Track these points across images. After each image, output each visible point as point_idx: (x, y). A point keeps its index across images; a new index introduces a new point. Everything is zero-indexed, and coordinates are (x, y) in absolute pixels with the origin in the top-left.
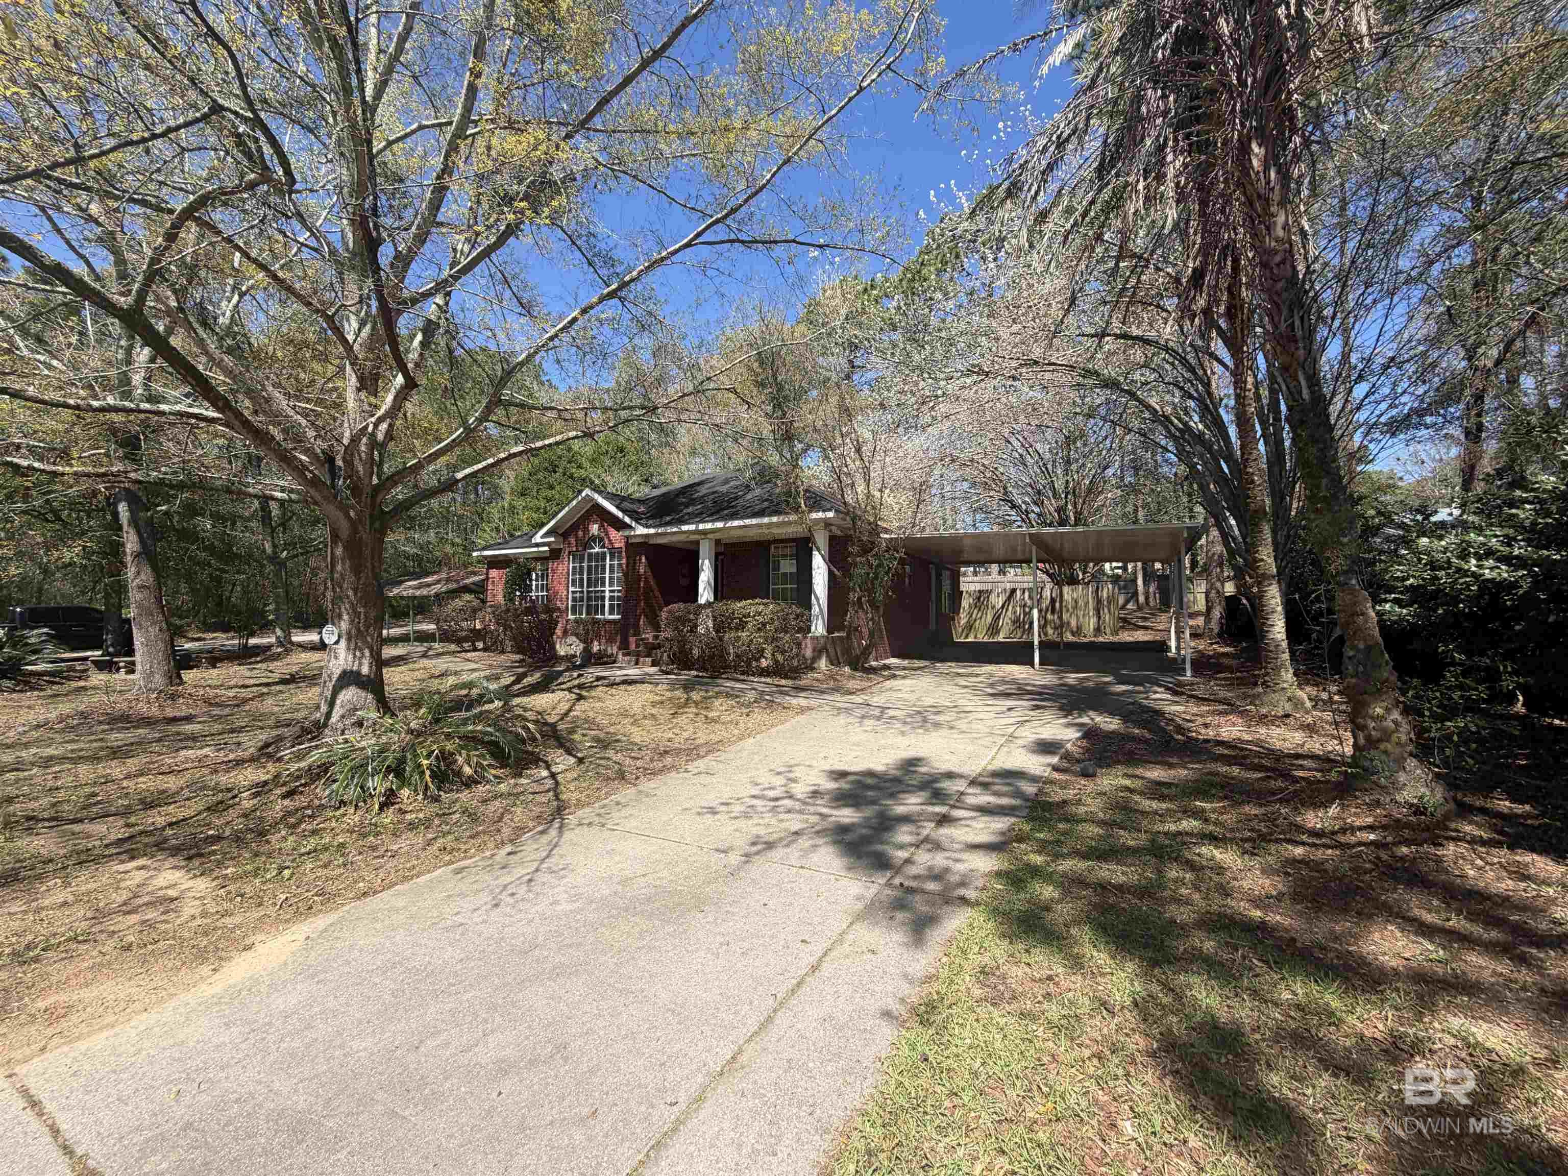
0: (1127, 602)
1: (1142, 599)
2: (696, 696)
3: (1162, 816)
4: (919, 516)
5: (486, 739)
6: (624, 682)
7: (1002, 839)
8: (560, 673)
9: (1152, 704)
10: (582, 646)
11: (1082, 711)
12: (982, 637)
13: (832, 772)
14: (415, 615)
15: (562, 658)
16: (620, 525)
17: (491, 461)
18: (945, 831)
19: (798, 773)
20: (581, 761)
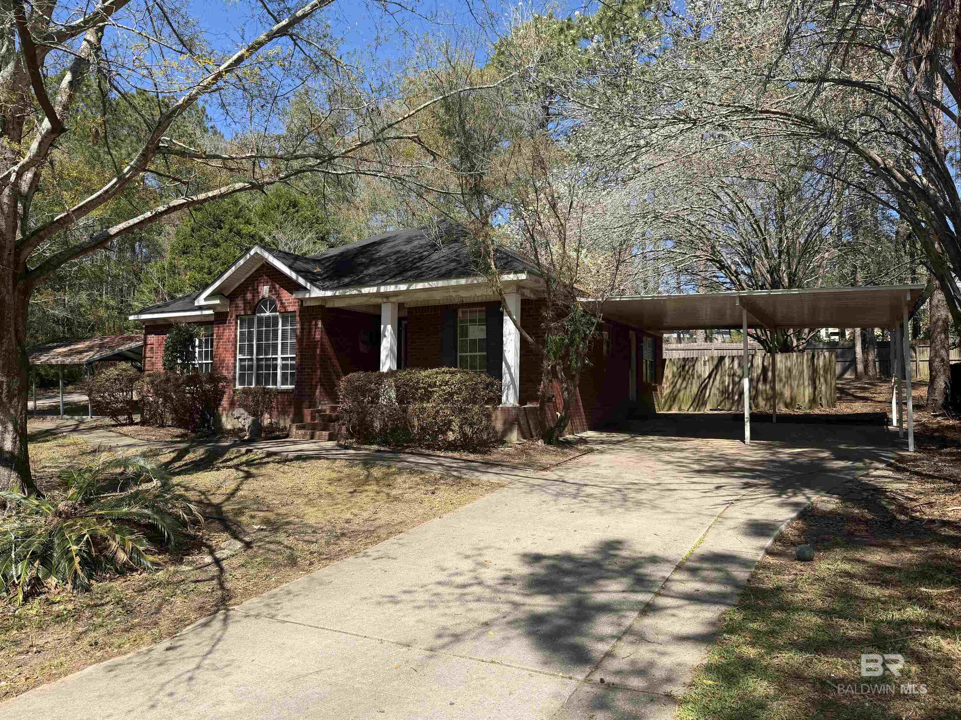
0: (844, 371)
1: (860, 367)
2: (376, 472)
3: (885, 603)
4: (619, 278)
5: (143, 521)
6: (298, 458)
7: (711, 629)
8: (227, 449)
9: (873, 482)
10: (250, 419)
11: (797, 490)
12: (687, 409)
13: (525, 555)
14: (66, 385)
15: (229, 432)
16: (293, 287)
17: (148, 214)
18: (649, 621)
19: (488, 555)
20: (248, 545)
